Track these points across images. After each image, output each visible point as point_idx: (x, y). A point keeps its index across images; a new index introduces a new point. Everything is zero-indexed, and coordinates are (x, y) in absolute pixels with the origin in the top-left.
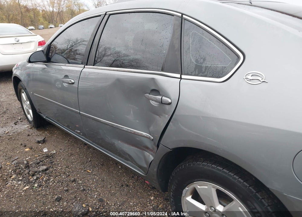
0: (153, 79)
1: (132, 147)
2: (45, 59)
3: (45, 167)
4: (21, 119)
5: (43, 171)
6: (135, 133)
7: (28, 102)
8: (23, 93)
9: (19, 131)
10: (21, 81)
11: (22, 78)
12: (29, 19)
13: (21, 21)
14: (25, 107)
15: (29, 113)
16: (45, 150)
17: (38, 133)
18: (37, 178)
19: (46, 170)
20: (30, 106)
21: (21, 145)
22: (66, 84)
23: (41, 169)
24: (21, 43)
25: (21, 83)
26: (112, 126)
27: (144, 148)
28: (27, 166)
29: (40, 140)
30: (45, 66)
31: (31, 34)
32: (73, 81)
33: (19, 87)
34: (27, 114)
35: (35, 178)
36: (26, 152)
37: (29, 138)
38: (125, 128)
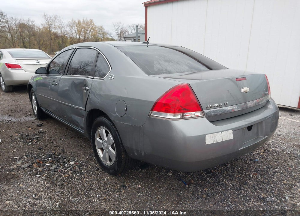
0: (85, 79)
1: (79, 117)
2: (46, 72)
3: (38, 137)
4: (30, 114)
5: (36, 138)
6: (79, 109)
7: (35, 101)
8: (33, 95)
9: (28, 120)
10: (32, 87)
11: (33, 85)
12: (58, 45)
13: (50, 47)
14: (33, 105)
15: (35, 110)
16: (41, 130)
17: (40, 122)
18: (32, 141)
19: (38, 138)
20: (36, 104)
21: (27, 126)
22: (54, 86)
23: (35, 137)
24: (41, 64)
25: (33, 88)
26: (70, 106)
27: (83, 116)
28: (28, 136)
29: (38, 124)
30: (46, 76)
31: (50, 57)
32: (56, 83)
33: (31, 91)
34: (34, 110)
35: (30, 140)
36: (29, 130)
37: (33, 124)
38: (76, 107)
